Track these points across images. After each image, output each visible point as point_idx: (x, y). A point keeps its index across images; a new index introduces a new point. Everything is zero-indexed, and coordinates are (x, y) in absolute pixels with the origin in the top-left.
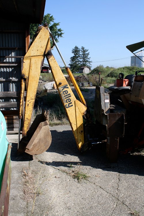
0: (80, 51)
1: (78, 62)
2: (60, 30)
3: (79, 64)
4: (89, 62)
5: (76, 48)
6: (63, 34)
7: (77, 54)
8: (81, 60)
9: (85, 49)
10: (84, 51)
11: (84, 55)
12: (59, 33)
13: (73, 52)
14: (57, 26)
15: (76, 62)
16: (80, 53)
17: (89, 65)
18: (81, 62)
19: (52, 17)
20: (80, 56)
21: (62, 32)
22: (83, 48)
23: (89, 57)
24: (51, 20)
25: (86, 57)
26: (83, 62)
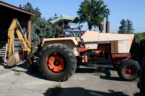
0: (126, 23)
1: (124, 30)
2: (108, 10)
3: (125, 31)
4: (133, 30)
5: (123, 20)
6: (109, 12)
7: (123, 24)
8: (127, 28)
9: (129, 21)
10: (129, 22)
11: (129, 25)
12: (107, 11)
13: (121, 23)
14: (106, 7)
15: (123, 30)
16: (126, 24)
17: (132, 31)
18: (127, 30)
19: (102, 2)
20: (126, 26)
21: (109, 11)
22: (128, 20)
23: (132, 26)
24: (102, 4)
25: (130, 26)
26: (128, 30)
